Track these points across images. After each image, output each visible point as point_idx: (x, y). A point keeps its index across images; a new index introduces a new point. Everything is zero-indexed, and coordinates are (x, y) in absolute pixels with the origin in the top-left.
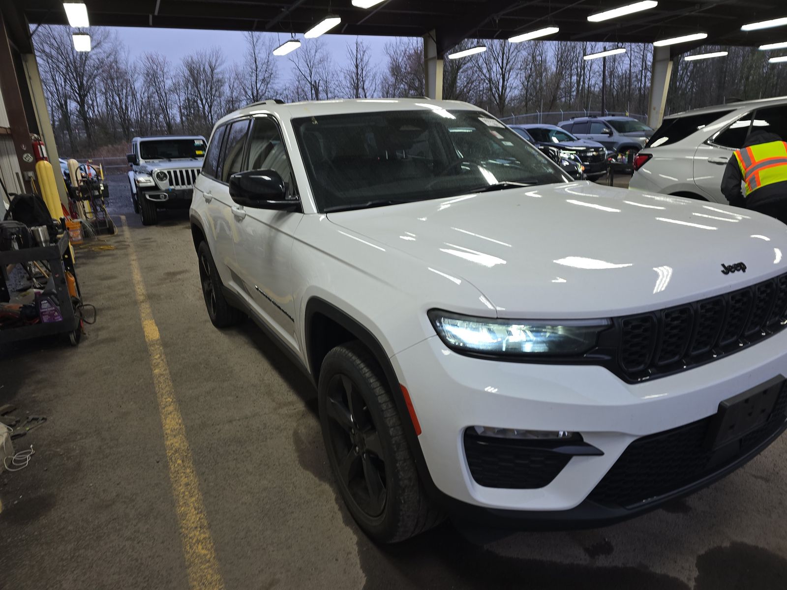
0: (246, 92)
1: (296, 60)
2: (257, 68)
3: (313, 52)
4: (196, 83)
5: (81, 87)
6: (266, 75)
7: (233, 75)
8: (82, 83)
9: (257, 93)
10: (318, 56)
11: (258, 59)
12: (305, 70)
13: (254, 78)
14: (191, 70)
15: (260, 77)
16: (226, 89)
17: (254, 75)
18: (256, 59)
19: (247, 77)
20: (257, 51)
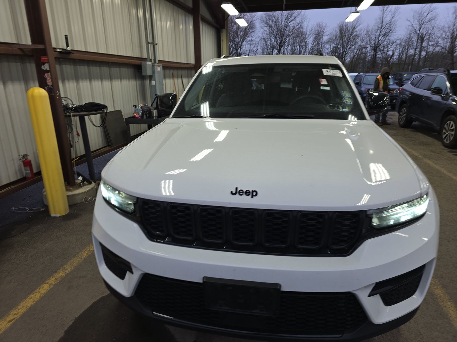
0: (371, 42)
1: (412, 20)
2: (382, 26)
3: (425, 14)
4: (342, 38)
5: (281, 42)
6: (388, 31)
7: (365, 32)
8: (282, 40)
9: (378, 43)
10: (429, 16)
11: (384, 21)
12: (416, 26)
13: (378, 33)
14: (341, 31)
15: (383, 33)
16: (359, 41)
17: (379, 31)
18: (383, 21)
19: (374, 33)
20: (384, 16)
